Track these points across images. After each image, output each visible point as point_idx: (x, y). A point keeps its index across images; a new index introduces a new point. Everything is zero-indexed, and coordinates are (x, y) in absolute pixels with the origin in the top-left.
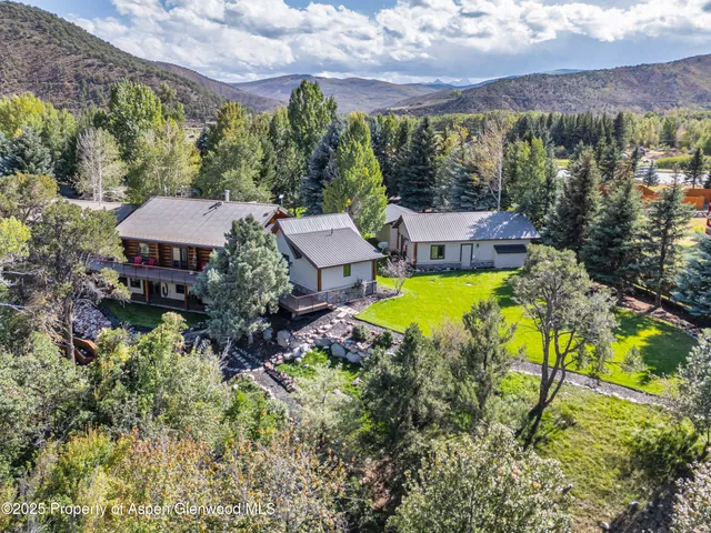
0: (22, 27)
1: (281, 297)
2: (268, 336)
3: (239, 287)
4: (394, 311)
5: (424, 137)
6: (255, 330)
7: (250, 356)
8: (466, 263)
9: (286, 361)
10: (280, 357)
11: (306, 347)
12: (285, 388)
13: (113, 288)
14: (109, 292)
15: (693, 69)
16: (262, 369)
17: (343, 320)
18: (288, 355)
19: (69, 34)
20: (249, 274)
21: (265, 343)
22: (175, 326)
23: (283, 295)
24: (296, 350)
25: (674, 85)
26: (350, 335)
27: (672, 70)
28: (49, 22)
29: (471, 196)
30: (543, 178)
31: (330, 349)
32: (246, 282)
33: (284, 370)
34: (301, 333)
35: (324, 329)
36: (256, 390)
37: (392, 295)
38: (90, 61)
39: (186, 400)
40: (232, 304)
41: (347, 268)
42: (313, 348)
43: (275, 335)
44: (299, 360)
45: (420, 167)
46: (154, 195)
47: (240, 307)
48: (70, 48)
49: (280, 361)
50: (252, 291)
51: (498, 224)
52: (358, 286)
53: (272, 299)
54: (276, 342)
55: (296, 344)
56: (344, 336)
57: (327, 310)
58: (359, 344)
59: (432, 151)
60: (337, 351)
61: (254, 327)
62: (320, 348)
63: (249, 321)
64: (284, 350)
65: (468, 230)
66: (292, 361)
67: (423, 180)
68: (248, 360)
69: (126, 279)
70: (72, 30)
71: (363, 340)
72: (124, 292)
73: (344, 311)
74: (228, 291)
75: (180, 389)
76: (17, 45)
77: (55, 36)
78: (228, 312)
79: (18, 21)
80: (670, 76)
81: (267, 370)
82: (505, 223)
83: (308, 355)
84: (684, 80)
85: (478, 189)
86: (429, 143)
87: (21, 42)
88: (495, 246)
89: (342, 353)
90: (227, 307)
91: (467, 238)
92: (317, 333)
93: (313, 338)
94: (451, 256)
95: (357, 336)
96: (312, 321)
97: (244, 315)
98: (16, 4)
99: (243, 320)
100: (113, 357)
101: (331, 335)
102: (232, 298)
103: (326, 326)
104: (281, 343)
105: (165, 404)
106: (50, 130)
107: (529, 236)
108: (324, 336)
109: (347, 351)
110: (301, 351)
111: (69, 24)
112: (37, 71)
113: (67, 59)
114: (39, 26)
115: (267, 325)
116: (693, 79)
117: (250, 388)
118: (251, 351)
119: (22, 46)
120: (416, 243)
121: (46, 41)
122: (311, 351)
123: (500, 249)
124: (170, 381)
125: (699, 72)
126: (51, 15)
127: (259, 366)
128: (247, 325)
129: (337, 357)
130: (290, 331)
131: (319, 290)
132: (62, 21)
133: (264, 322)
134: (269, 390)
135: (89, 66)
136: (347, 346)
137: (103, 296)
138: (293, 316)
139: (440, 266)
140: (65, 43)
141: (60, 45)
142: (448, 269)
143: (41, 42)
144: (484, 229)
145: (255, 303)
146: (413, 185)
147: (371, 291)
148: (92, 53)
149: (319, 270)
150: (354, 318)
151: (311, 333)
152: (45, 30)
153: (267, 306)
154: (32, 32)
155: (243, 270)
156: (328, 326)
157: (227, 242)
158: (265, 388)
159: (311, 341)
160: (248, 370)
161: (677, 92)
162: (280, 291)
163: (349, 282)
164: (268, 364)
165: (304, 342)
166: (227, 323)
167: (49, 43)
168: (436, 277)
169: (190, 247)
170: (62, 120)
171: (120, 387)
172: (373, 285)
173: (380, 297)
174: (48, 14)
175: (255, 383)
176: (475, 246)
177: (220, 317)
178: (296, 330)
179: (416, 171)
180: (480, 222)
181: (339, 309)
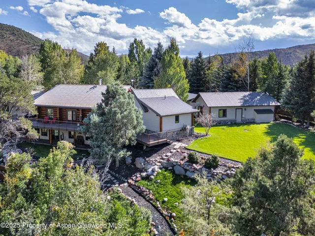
0: (6, 34)
1: (138, 134)
2: (129, 161)
3: (112, 125)
4: (211, 144)
5: (199, 62)
6: (122, 156)
7: (117, 175)
8: (239, 120)
9: (143, 178)
10: (138, 176)
11: (156, 168)
12: (144, 198)
13: (27, 131)
14: (25, 134)
15: (298, 51)
16: (126, 184)
17: (178, 150)
18: (144, 174)
19: (26, 36)
20: (119, 116)
21: (127, 166)
22: (67, 151)
23: (139, 133)
24: (150, 170)
25: (290, 57)
26: (187, 159)
27: (289, 51)
28: (18, 32)
29: (234, 86)
30: (277, 72)
31: (173, 169)
32: (117, 122)
33: (143, 185)
34: (152, 159)
35: (166, 156)
36: (124, 200)
37: (203, 136)
38: (34, 47)
39: (74, 211)
40: (107, 138)
41: (177, 118)
42: (161, 169)
43: (133, 161)
44: (152, 177)
45: (198, 77)
46: (58, 84)
47: (112, 140)
48: (26, 42)
49: (139, 179)
50: (120, 129)
51: (254, 98)
52: (184, 129)
53: (133, 135)
54: (135, 165)
55: (149, 166)
56: (182, 160)
57: (166, 144)
58: (194, 165)
59: (203, 69)
60: (179, 170)
61: (122, 153)
62: (166, 169)
63: (118, 150)
64: (141, 171)
65: (239, 101)
66: (147, 178)
67: (199, 83)
68: (116, 178)
69: (39, 129)
70: (28, 35)
71: (197, 163)
72: (34, 134)
73: (178, 145)
74: (104, 128)
75: (69, 200)
76: (3, 41)
77: (20, 37)
78: (104, 143)
79: (4, 31)
80: (288, 54)
81: (130, 185)
82: (258, 97)
83: (158, 174)
84: (294, 55)
85: (237, 82)
86: (202, 65)
87: (4, 40)
88: (255, 110)
89: (183, 172)
90: (103, 140)
91: (239, 104)
92: (163, 159)
93: (159, 162)
94: (230, 116)
95: (192, 160)
96: (158, 151)
97: (115, 145)
98: (4, 25)
99: (114, 149)
100: (18, 175)
101: (172, 159)
102: (107, 133)
103: (168, 154)
104: (138, 166)
105: (56, 214)
106: (9, 65)
107: (274, 104)
108: (168, 160)
109: (186, 170)
110: (153, 171)
111: (27, 32)
112: (10, 51)
113: (24, 47)
114: (13, 33)
115: (129, 153)
116: (298, 55)
117: (119, 198)
118: (118, 172)
119: (5, 42)
120: (210, 108)
121: (15, 39)
122: (160, 171)
123: (259, 112)
124: (61, 193)
125: (300, 52)
126: (19, 29)
127: (124, 182)
128: (117, 152)
129: (179, 175)
130: (144, 158)
131: (161, 130)
132: (23, 31)
133: (127, 151)
134: (134, 200)
135: (34, 49)
136: (186, 167)
137: (20, 136)
138: (145, 148)
139: (224, 121)
140: (24, 40)
141: (22, 41)
142: (229, 123)
143: (13, 40)
144: (247, 100)
145: (122, 137)
146: (194, 86)
147: (191, 134)
148: (36, 44)
149: (161, 117)
150: (186, 148)
151: (158, 158)
152: (16, 35)
153: (130, 140)
154: (10, 36)
155: (115, 113)
156: (169, 154)
157: (103, 99)
158: (130, 198)
159: (159, 164)
160: (117, 185)
161: (292, 60)
162: (138, 130)
163: (178, 126)
164: (130, 181)
165: (155, 165)
166: (103, 150)
167: (17, 40)
168: (225, 127)
169: (78, 109)
170: (16, 61)
171: (20, 199)
172: (192, 130)
173: (197, 137)
174: (18, 28)
175: (123, 195)
176: (243, 110)
177: (98, 147)
178: (148, 157)
179: (196, 79)
180: (244, 97)
181: (174, 143)
